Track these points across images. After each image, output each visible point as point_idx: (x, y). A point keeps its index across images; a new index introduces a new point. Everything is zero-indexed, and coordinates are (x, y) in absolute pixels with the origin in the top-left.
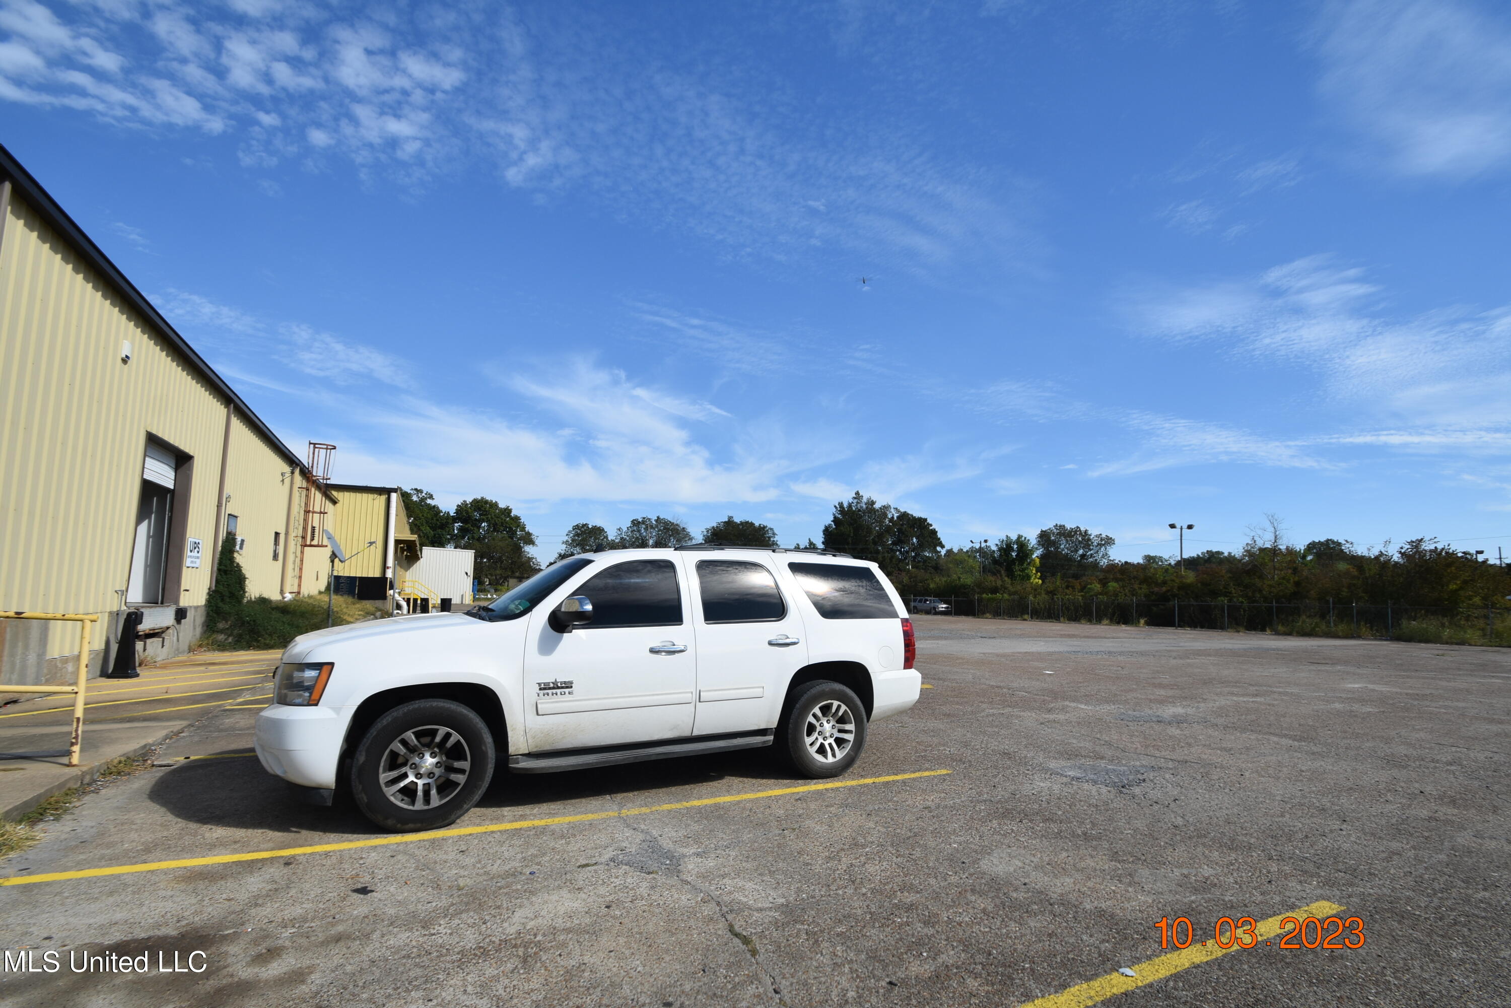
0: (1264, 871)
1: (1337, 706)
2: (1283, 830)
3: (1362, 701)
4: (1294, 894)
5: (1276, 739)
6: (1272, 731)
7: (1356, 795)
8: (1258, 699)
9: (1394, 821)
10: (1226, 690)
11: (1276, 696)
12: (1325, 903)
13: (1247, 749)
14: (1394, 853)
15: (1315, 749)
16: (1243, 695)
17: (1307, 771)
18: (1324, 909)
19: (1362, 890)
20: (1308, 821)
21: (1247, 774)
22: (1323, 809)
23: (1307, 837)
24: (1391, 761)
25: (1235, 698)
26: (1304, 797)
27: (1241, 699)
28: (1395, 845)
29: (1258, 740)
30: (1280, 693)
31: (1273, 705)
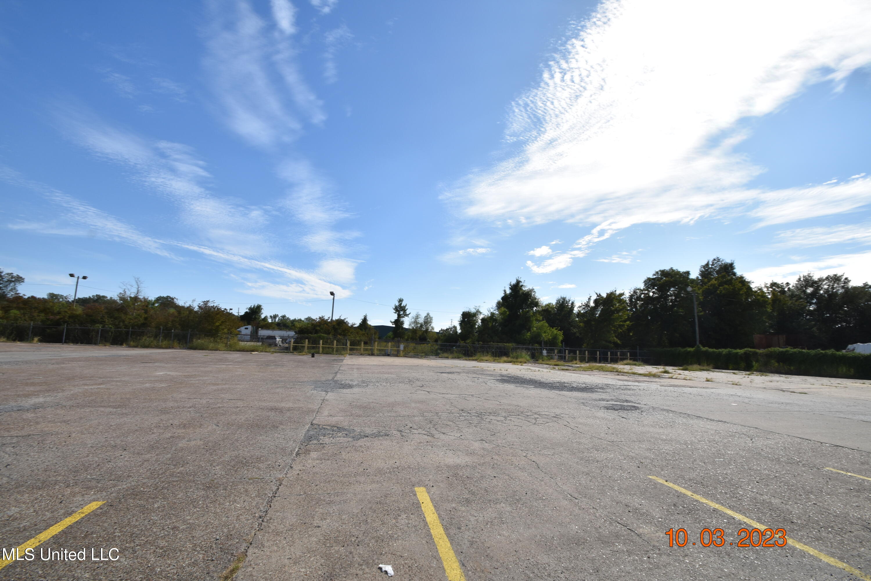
0: (60, 496)
1: (147, 385)
2: (84, 465)
3: (161, 381)
4: (75, 504)
5: (102, 409)
6: (102, 404)
7: (137, 433)
8: (102, 386)
9: (152, 443)
10: (81, 383)
11: (114, 383)
12: (94, 503)
13: (81, 418)
14: (145, 461)
15: (124, 411)
16: (92, 385)
17: (114, 425)
18: (94, 506)
19: (120, 487)
20: (103, 455)
21: (73, 435)
22: (115, 446)
23: (98, 465)
24: (164, 411)
25: (86, 387)
26: (107, 441)
27: (90, 387)
28: (148, 456)
29: (91, 411)
30: (117, 381)
31: (110, 389)
